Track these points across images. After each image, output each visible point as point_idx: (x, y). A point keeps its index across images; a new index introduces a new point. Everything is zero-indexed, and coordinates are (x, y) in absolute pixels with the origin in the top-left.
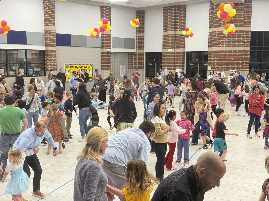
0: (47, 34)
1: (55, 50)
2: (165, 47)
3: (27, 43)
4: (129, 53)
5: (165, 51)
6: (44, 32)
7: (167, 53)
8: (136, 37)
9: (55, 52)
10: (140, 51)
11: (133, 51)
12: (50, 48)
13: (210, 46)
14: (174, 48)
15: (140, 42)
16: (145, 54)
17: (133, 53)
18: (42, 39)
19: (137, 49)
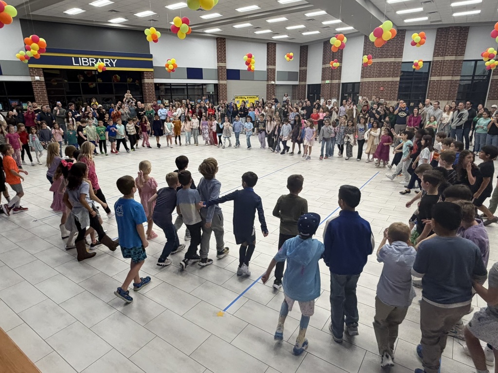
0: (220, 69)
1: (225, 83)
2: (323, 79)
3: (203, 78)
4: (293, 85)
5: (323, 82)
6: (217, 68)
7: (325, 84)
8: (300, 70)
9: (225, 85)
10: (303, 83)
11: (297, 83)
12: (222, 82)
13: (362, 77)
14: (331, 80)
15: (303, 75)
16: (307, 86)
17: (296, 85)
18: (215, 75)
19: (299, 81)
